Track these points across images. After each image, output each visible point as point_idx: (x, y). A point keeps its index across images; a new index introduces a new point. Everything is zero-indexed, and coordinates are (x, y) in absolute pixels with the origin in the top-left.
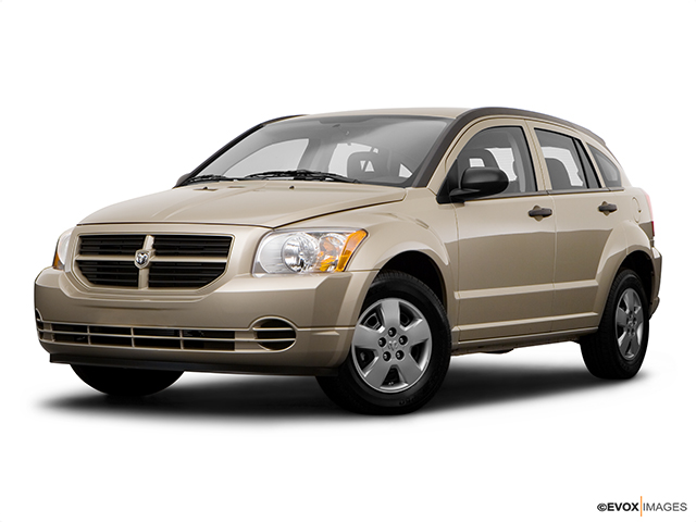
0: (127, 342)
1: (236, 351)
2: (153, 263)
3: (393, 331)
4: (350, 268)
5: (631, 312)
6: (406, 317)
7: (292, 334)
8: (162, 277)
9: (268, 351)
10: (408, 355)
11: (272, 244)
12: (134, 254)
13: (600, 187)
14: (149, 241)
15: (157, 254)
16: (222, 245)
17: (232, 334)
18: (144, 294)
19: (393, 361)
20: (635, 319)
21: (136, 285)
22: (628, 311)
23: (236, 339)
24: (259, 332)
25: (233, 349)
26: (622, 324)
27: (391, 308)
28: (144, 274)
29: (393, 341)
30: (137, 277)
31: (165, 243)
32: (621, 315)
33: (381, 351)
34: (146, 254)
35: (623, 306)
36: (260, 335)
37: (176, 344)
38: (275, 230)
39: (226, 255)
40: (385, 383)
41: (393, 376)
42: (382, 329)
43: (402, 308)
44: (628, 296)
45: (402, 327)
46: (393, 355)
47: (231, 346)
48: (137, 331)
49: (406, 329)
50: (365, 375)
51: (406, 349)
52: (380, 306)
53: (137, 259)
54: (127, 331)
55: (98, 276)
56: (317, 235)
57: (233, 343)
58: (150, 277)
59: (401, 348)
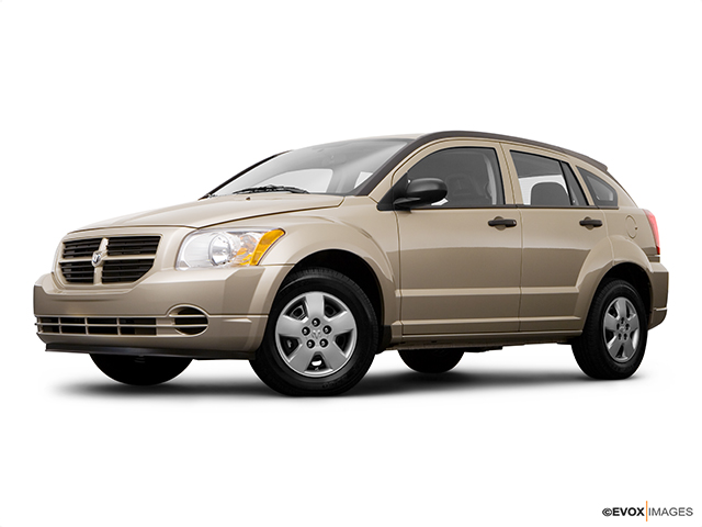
0: (82, 330)
1: (158, 336)
2: (106, 262)
3: (317, 321)
5: (623, 319)
6: (331, 309)
7: (204, 320)
8: (114, 273)
9: (184, 335)
10: (332, 343)
12: (91, 255)
14: (104, 243)
15: (109, 254)
16: (153, 243)
17: (153, 321)
18: (98, 288)
19: (318, 348)
20: (627, 326)
21: (92, 281)
22: (618, 318)
23: (157, 325)
24: (176, 319)
25: (155, 334)
26: (612, 329)
27: (315, 302)
28: (98, 272)
29: (317, 331)
30: (92, 275)
31: (117, 244)
32: (609, 321)
33: (304, 340)
34: (101, 254)
35: (613, 312)
36: (177, 321)
37: (114, 331)
38: (200, 230)
39: (154, 252)
42: (306, 319)
43: (327, 301)
44: (620, 304)
45: (325, 318)
46: (317, 343)
47: (153, 331)
48: (90, 321)
49: (330, 320)
50: (288, 361)
51: (331, 338)
52: (304, 298)
53: (93, 258)
54: (82, 321)
55: (73, 275)
56: (238, 234)
57: (155, 329)
58: (103, 274)
59: (325, 336)
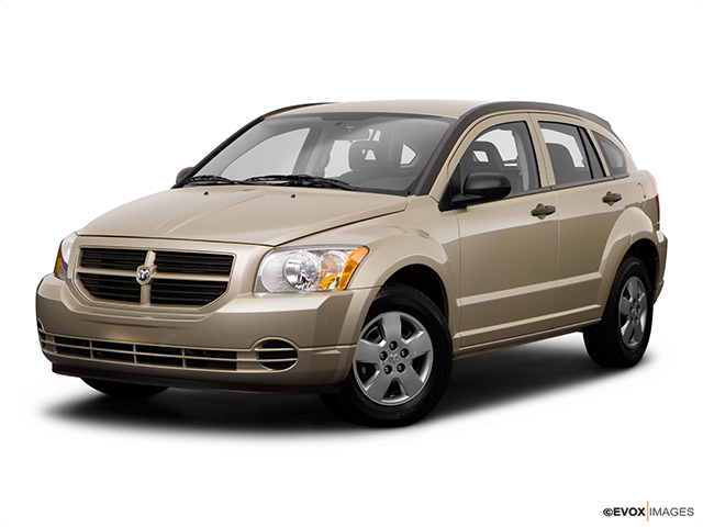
0: (130, 358)
1: (238, 371)
2: (155, 280)
3: (395, 344)
4: (352, 286)
5: (634, 301)
6: (408, 330)
7: (294, 354)
8: (164, 293)
9: (270, 371)
10: (409, 368)
11: (273, 263)
12: (136, 270)
13: (605, 175)
14: (151, 257)
15: (158, 270)
16: (224, 263)
17: (234, 355)
18: (146, 310)
19: (395, 374)
20: (638, 307)
21: (137, 301)
22: (631, 300)
23: (238, 359)
24: (260, 353)
25: (235, 368)
26: (625, 313)
27: (392, 322)
28: (145, 291)
29: (394, 355)
30: (139, 293)
31: (166, 260)
32: (624, 304)
33: (382, 365)
34: (147, 271)
35: (627, 294)
36: (262, 355)
37: (178, 362)
38: (276, 248)
39: (228, 273)
40: (387, 396)
41: (394, 389)
42: (383, 343)
43: (404, 321)
44: (632, 285)
45: (403, 340)
46: (394, 368)
47: (233, 366)
48: (139, 348)
49: (408, 342)
50: (366, 389)
51: (408, 361)
52: (381, 320)
53: (138, 274)
54: (129, 347)
55: (100, 290)
56: (319, 253)
57: (235, 363)
58: (152, 294)
59: (402, 360)
